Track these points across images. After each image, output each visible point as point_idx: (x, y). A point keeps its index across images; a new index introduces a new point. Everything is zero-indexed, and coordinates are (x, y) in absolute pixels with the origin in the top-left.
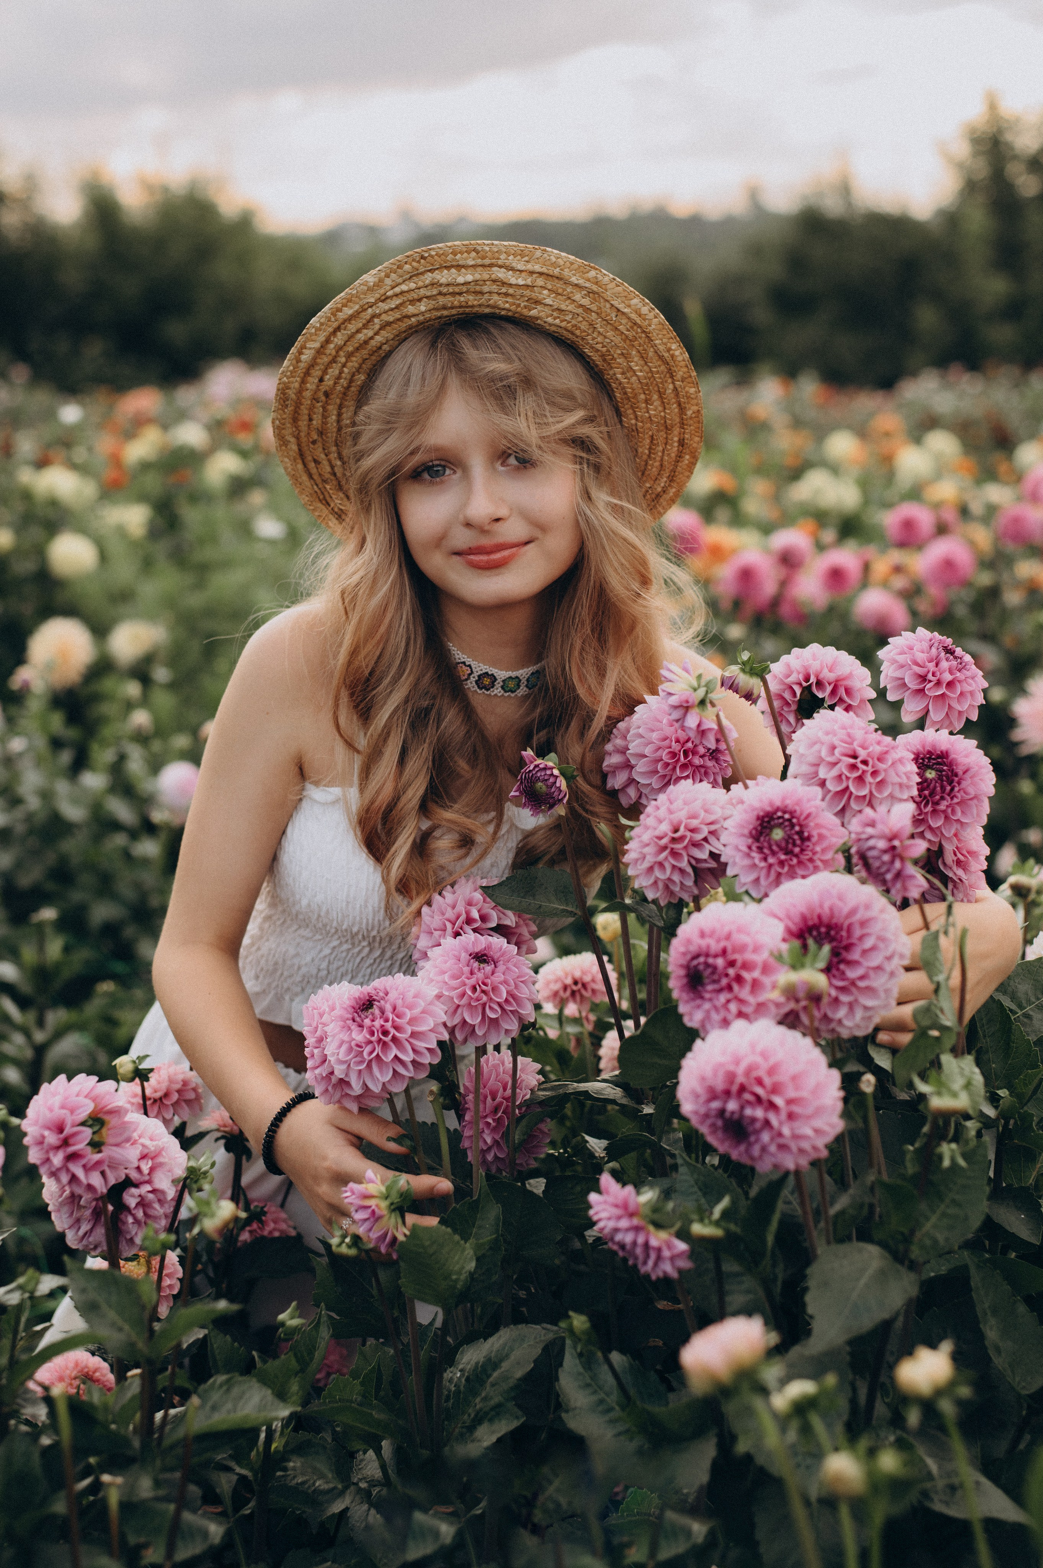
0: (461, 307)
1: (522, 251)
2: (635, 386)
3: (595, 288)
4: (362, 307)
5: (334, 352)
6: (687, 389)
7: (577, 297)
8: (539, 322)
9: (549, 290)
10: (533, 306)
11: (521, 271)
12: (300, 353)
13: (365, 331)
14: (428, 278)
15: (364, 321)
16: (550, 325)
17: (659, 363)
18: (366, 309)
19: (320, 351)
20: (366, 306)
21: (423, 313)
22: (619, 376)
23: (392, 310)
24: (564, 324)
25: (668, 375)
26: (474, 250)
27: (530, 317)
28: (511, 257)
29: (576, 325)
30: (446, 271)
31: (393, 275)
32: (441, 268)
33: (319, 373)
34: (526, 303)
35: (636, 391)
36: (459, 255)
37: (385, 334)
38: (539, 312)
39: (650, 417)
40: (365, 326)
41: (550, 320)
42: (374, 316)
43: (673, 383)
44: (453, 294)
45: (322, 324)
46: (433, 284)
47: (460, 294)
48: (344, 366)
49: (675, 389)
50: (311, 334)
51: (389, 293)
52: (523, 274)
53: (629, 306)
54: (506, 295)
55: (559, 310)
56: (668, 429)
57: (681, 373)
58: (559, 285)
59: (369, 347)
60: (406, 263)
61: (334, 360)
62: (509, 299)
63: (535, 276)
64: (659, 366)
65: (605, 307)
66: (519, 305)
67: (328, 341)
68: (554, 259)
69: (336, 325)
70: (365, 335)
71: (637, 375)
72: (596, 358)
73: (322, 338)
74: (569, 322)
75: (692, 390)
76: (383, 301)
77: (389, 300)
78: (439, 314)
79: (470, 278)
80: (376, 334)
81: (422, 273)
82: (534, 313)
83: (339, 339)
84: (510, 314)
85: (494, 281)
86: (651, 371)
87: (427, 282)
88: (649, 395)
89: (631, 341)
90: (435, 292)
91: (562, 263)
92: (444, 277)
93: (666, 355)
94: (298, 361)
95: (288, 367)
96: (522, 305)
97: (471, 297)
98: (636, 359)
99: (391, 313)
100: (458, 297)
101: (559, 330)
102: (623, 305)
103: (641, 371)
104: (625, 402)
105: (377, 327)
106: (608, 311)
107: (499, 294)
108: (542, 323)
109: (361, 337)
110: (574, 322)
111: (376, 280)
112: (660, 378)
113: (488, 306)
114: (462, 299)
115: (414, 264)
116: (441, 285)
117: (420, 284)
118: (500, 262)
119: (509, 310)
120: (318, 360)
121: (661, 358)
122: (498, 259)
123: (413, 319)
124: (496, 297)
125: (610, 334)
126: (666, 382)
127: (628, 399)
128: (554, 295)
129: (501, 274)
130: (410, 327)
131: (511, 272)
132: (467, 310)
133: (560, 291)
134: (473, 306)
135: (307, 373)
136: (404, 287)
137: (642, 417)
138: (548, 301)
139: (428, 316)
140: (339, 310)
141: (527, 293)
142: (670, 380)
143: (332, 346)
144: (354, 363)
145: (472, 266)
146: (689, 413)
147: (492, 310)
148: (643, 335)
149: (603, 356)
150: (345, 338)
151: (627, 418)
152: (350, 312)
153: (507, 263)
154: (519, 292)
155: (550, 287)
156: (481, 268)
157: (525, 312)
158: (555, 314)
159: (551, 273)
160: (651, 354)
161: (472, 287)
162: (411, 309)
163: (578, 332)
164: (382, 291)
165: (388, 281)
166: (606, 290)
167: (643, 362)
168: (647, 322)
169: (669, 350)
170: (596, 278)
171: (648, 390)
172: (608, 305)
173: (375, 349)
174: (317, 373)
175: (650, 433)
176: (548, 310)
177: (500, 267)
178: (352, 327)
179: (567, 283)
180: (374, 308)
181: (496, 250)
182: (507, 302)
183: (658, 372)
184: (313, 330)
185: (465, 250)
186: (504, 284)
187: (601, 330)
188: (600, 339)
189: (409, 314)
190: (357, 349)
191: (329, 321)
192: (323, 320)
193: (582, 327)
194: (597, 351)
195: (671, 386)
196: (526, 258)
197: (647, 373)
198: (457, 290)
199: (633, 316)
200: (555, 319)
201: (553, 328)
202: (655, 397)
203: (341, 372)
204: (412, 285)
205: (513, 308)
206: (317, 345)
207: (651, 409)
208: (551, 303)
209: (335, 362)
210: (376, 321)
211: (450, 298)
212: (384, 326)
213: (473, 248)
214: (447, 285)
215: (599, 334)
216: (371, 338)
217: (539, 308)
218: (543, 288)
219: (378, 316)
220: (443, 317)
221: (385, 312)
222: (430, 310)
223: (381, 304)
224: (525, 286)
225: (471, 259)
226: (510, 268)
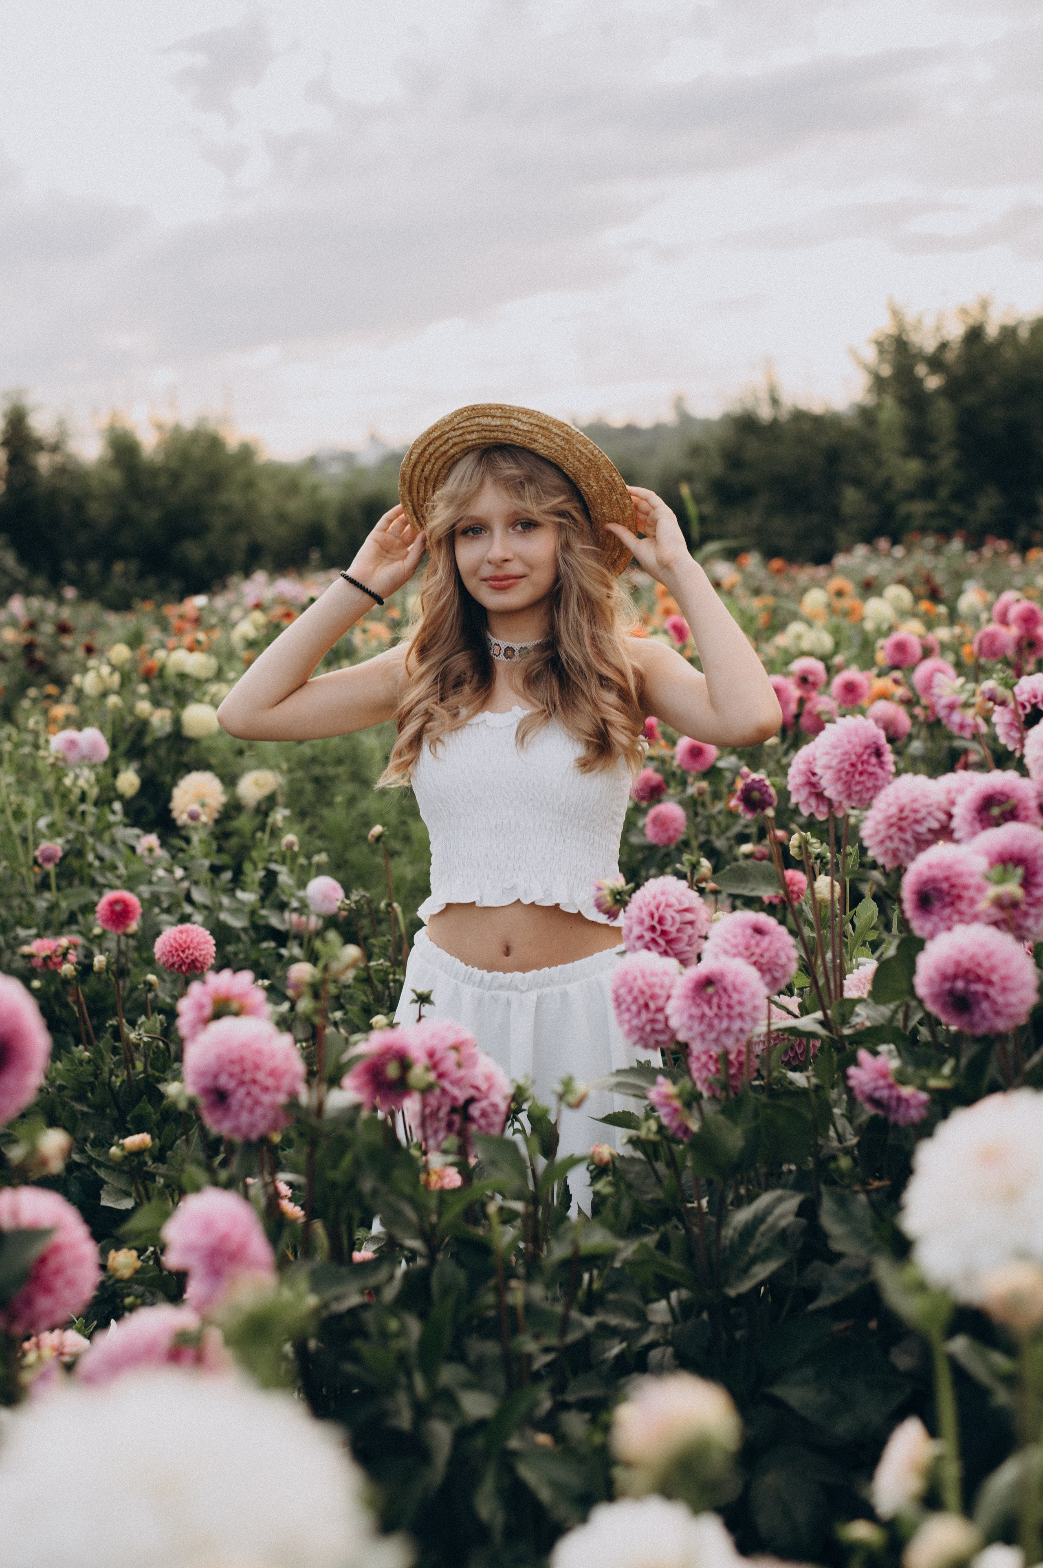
0: (495, 438)
1: (526, 412)
3: (566, 436)
4: (442, 433)
5: (428, 456)
6: (624, 500)
7: (557, 440)
9: (541, 435)
10: (533, 442)
12: (411, 454)
13: (444, 446)
14: (477, 420)
15: (444, 441)
18: (445, 434)
19: (421, 454)
21: (475, 440)
25: (612, 491)
27: (532, 449)
28: (520, 414)
30: (486, 418)
31: (458, 418)
32: (483, 416)
33: (421, 467)
34: (529, 441)
35: (595, 498)
36: (493, 410)
37: (456, 449)
38: (536, 446)
39: (604, 514)
40: (445, 443)
41: (542, 451)
42: (448, 439)
44: (490, 431)
45: (422, 440)
46: (480, 424)
47: (494, 431)
48: (434, 464)
49: (617, 499)
51: (456, 427)
52: (527, 424)
53: (586, 449)
54: (518, 435)
55: (546, 446)
57: (619, 490)
58: (546, 433)
59: (447, 455)
61: (428, 461)
62: (520, 438)
63: (533, 426)
64: (606, 485)
65: (572, 448)
66: (525, 441)
67: (425, 450)
68: (543, 418)
69: (429, 441)
70: (445, 448)
72: (571, 475)
73: (422, 447)
74: (553, 454)
75: (627, 501)
76: (454, 430)
77: (456, 431)
78: (483, 441)
79: (498, 423)
80: (451, 448)
81: (474, 418)
82: (532, 446)
83: (431, 449)
84: (521, 446)
85: (511, 427)
87: (476, 423)
89: (588, 469)
90: (480, 429)
91: (548, 420)
92: (484, 421)
93: (610, 479)
94: (410, 459)
95: (405, 462)
96: (527, 441)
97: (500, 434)
99: (458, 437)
100: (493, 433)
101: (549, 458)
105: (450, 444)
106: (574, 450)
107: (515, 434)
108: (538, 453)
109: (442, 449)
110: (556, 454)
111: (450, 419)
113: (509, 440)
114: (495, 434)
115: (469, 412)
116: (483, 425)
117: (472, 423)
118: (514, 416)
120: (421, 460)
121: (606, 480)
122: (513, 414)
123: (470, 443)
124: (512, 435)
125: (577, 463)
128: (544, 438)
129: (515, 423)
130: (469, 447)
131: (520, 423)
133: (547, 436)
135: (415, 466)
136: (464, 424)
138: (541, 440)
139: (478, 441)
140: (431, 433)
141: (529, 435)
142: (613, 494)
143: (427, 452)
144: (440, 463)
145: (500, 417)
146: (626, 514)
148: (596, 466)
149: (574, 474)
150: (434, 449)
152: (436, 435)
153: (518, 417)
154: (525, 434)
155: (541, 433)
156: (504, 419)
157: (528, 445)
158: (545, 448)
159: (542, 426)
160: (601, 477)
161: (499, 428)
162: (468, 437)
163: (558, 460)
164: (452, 425)
165: (456, 420)
166: (573, 438)
167: (596, 482)
168: (597, 459)
169: (611, 476)
170: (567, 431)
171: (601, 498)
172: (574, 447)
173: (450, 457)
174: (420, 467)
176: (541, 446)
177: (515, 419)
178: (438, 443)
179: (551, 432)
180: (449, 434)
181: (512, 409)
185: (495, 407)
186: (516, 429)
188: (571, 465)
189: (467, 439)
190: (441, 455)
191: (426, 438)
194: (570, 471)
195: (615, 497)
196: (528, 416)
198: (492, 428)
199: (589, 454)
200: (545, 451)
201: (545, 456)
202: (606, 502)
203: (433, 467)
204: (468, 424)
205: (522, 442)
206: (419, 451)
208: (542, 442)
210: (450, 441)
211: (487, 433)
212: (455, 444)
213: (500, 407)
214: (487, 426)
215: (570, 462)
216: (448, 450)
217: (536, 444)
218: (538, 433)
219: (451, 438)
220: (485, 443)
221: (455, 437)
222: (479, 439)
223: (452, 432)
224: (528, 431)
225: (499, 413)
226: (519, 420)
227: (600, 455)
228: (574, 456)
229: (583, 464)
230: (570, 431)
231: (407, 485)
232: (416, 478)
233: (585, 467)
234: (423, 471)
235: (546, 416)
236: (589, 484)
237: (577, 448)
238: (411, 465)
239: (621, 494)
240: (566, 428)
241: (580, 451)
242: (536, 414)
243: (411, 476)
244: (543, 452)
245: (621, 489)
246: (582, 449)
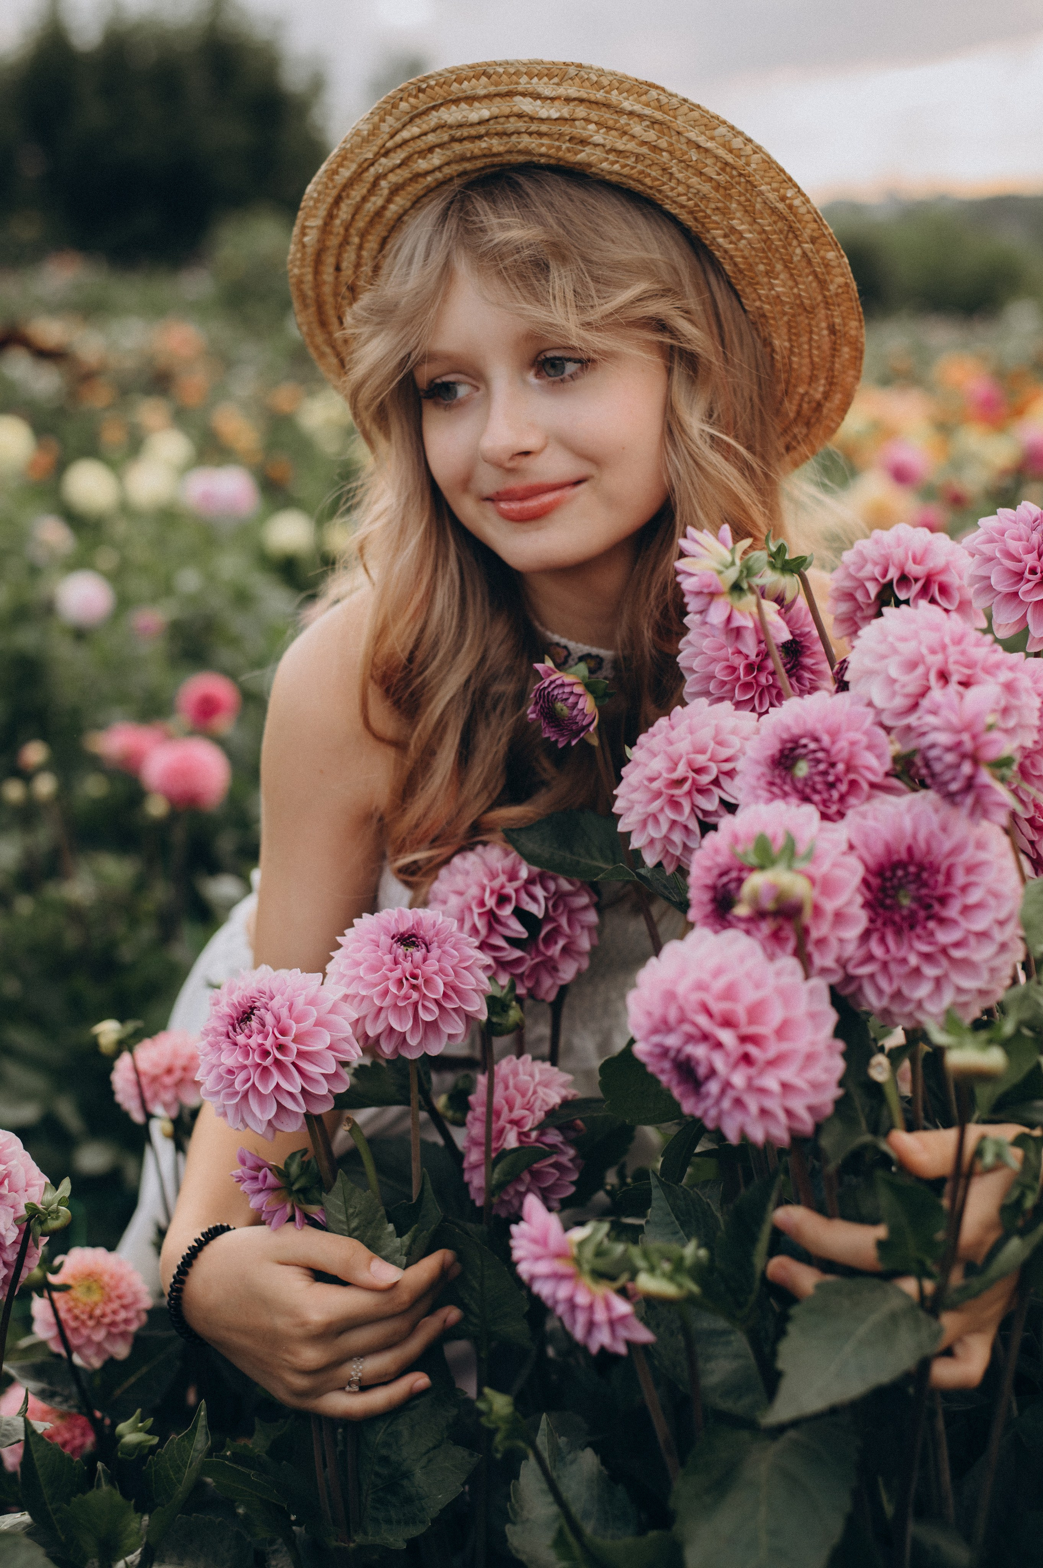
0: (485, 156)
1: (548, 69)
2: (746, 253)
3: (658, 115)
4: (360, 166)
5: (342, 231)
6: (822, 253)
7: (637, 129)
8: (593, 169)
9: (596, 123)
10: (580, 148)
11: (553, 99)
12: (304, 234)
13: (373, 199)
14: (433, 119)
15: (368, 186)
16: (610, 173)
17: (775, 218)
18: (367, 169)
19: (326, 228)
20: (365, 165)
21: (439, 168)
22: (720, 240)
23: (399, 166)
24: (626, 171)
25: (791, 235)
26: (484, 73)
27: (579, 164)
28: (535, 80)
29: (642, 172)
30: (454, 108)
31: (390, 120)
32: (447, 103)
33: (332, 260)
34: (568, 145)
35: (751, 260)
36: (466, 83)
37: (400, 201)
38: (589, 155)
39: (778, 297)
40: (371, 192)
41: (605, 165)
42: (378, 178)
43: (800, 246)
44: (470, 139)
45: (319, 193)
46: (442, 126)
47: (480, 137)
48: (360, 247)
49: (804, 254)
50: (311, 208)
51: (390, 144)
52: (557, 103)
53: (712, 138)
54: (540, 134)
55: (613, 150)
56: (810, 311)
57: (808, 231)
58: (607, 116)
59: (384, 220)
60: (401, 99)
61: (345, 242)
62: (545, 141)
63: (572, 104)
64: (775, 222)
65: (678, 141)
66: (559, 148)
67: (330, 217)
68: (595, 78)
69: (334, 193)
70: (374, 203)
71: (745, 238)
72: (684, 216)
73: (322, 212)
74: (633, 168)
76: (386, 154)
77: (392, 155)
78: (459, 168)
79: (486, 114)
80: (389, 200)
81: (425, 113)
82: (581, 157)
83: (344, 212)
84: (552, 161)
85: (520, 116)
86: (764, 231)
87: (433, 124)
88: (769, 265)
89: (725, 189)
90: (446, 138)
91: (605, 81)
92: (451, 115)
93: (781, 206)
94: (304, 246)
95: (295, 254)
96: (564, 147)
97: (495, 141)
98: (738, 215)
99: (398, 171)
100: (477, 143)
101: (624, 180)
102: (703, 138)
103: (750, 232)
104: (740, 277)
105: (386, 192)
106: (684, 147)
107: (531, 134)
108: (597, 171)
109: (370, 207)
110: (640, 167)
111: (370, 127)
112: (780, 240)
113: (520, 152)
114: (484, 145)
115: (412, 100)
116: (451, 127)
117: (425, 127)
118: (520, 88)
119: (549, 156)
120: (328, 243)
121: (774, 210)
122: (517, 83)
123: (429, 179)
124: (526, 139)
125: (694, 180)
126: (790, 245)
127: (741, 271)
128: (604, 130)
129: (526, 105)
131: (539, 102)
132: (496, 160)
133: (611, 123)
134: (499, 154)
135: (319, 260)
136: (405, 134)
137: (767, 297)
138: (598, 138)
139: (447, 170)
140: (335, 172)
141: (566, 129)
142: (795, 243)
143: (337, 222)
144: (371, 244)
145: (486, 97)
146: (832, 287)
147: (528, 158)
148: (743, 180)
149: (691, 212)
150: (351, 210)
151: (747, 299)
152: (349, 173)
153: (530, 87)
154: (555, 128)
155: (596, 119)
156: (498, 99)
157: (571, 157)
158: (612, 157)
159: (593, 98)
160: (758, 206)
161: (492, 127)
162: (422, 165)
163: (648, 181)
164: (379, 142)
165: (385, 127)
166: (675, 117)
167: (749, 219)
168: (743, 160)
169: (783, 199)
170: (658, 100)
171: (767, 258)
172: (683, 140)
173: (392, 223)
174: (330, 260)
175: (786, 318)
176: (599, 152)
177: (523, 95)
178: (357, 193)
179: (621, 112)
180: (376, 165)
181: (512, 70)
182: (543, 145)
183: (775, 232)
184: (311, 203)
185: (472, 74)
186: (532, 119)
187: (680, 176)
188: (681, 189)
189: (420, 171)
190: (371, 223)
191: (327, 188)
192: (320, 187)
193: (653, 174)
194: (683, 206)
195: (798, 251)
196: (556, 80)
197: (759, 233)
198: (473, 132)
199: (721, 152)
200: (613, 164)
201: (614, 178)
202: (779, 267)
203: (359, 256)
204: (416, 131)
205: (552, 151)
206: (320, 221)
207: (777, 285)
208: (601, 141)
209: (348, 243)
210: (383, 183)
211: (468, 145)
212: (395, 190)
213: (482, 71)
214: (460, 126)
215: (679, 182)
216: (384, 208)
217: (588, 149)
218: (587, 120)
219: (384, 176)
220: (464, 173)
221: (392, 171)
222: (448, 164)
223: (383, 160)
224: (562, 120)
225: (481, 87)
226: (536, 96)
227: (748, 149)
228: (687, 165)
229: (711, 179)
230: (664, 99)
231: (312, 310)
232: (327, 289)
233: (718, 187)
234: (338, 269)
235: (601, 73)
236: (733, 230)
237: (689, 141)
238: (309, 259)
239: (813, 241)
240: (654, 93)
241: (699, 147)
242: (572, 71)
243: (318, 285)
244: (608, 166)
245: (815, 226)
246: (702, 140)
